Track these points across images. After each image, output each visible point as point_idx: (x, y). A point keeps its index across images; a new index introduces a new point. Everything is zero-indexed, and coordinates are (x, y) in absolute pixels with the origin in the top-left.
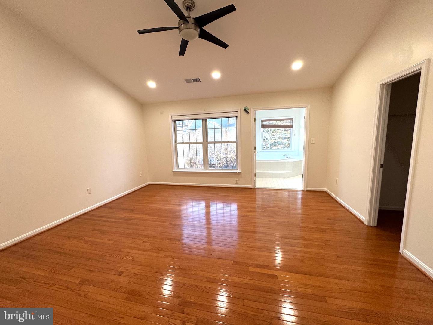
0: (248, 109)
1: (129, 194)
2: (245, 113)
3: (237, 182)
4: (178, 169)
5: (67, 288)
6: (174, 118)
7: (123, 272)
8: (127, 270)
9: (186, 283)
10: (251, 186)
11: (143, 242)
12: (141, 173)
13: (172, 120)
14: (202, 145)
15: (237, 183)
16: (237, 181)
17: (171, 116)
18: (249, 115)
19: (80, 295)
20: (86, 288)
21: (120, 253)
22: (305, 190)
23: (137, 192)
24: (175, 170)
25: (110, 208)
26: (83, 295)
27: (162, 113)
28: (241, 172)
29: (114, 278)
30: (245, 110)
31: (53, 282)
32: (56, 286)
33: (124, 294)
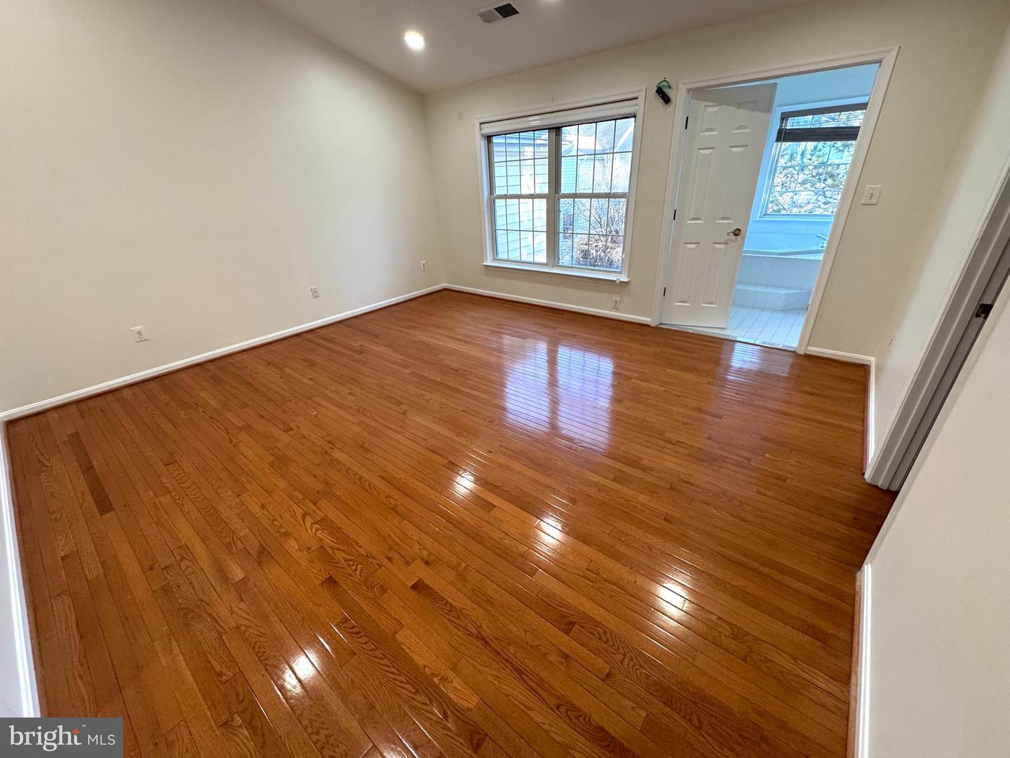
0: (670, 87)
1: (395, 305)
2: (659, 101)
3: (615, 306)
4: (495, 259)
5: (226, 429)
6: (488, 129)
7: (291, 429)
8: (299, 428)
9: (350, 469)
10: (649, 320)
11: (349, 394)
12: (424, 264)
13: (482, 135)
14: (544, 201)
15: (616, 308)
16: (616, 302)
17: (478, 125)
18: (670, 108)
19: (231, 442)
20: (243, 436)
21: (310, 402)
22: (802, 353)
23: (411, 304)
24: (489, 262)
25: (349, 326)
26: (234, 443)
27: (460, 117)
28: (626, 280)
29: (276, 432)
30: (660, 92)
31: (218, 419)
32: (218, 424)
33: (273, 457)
